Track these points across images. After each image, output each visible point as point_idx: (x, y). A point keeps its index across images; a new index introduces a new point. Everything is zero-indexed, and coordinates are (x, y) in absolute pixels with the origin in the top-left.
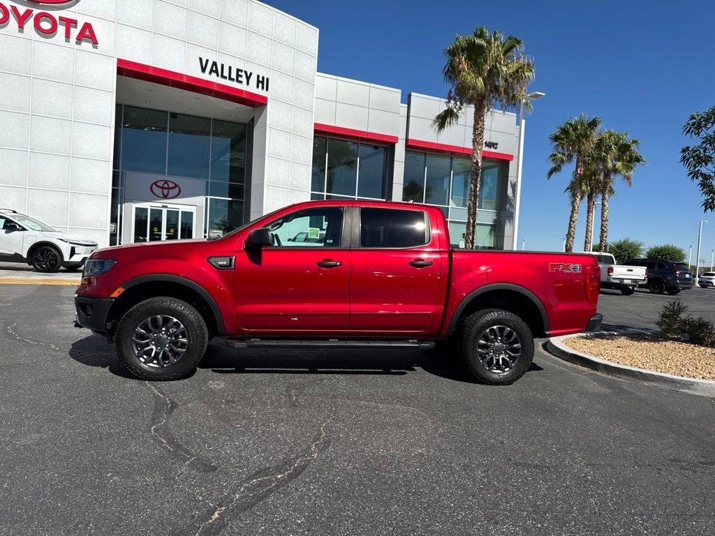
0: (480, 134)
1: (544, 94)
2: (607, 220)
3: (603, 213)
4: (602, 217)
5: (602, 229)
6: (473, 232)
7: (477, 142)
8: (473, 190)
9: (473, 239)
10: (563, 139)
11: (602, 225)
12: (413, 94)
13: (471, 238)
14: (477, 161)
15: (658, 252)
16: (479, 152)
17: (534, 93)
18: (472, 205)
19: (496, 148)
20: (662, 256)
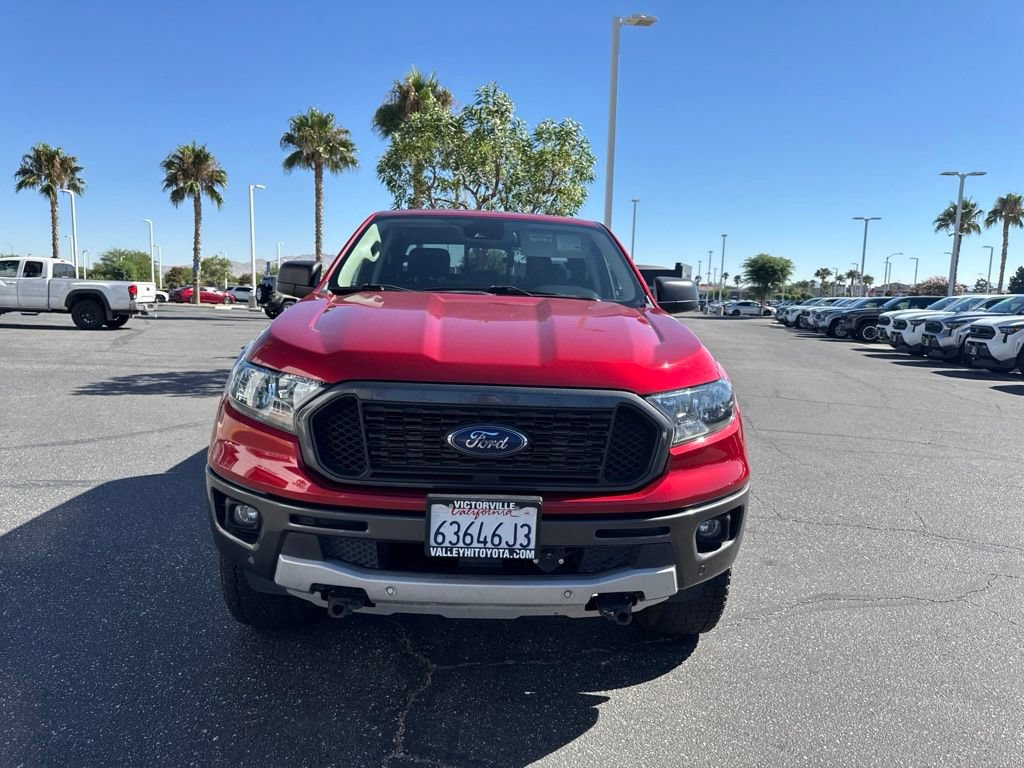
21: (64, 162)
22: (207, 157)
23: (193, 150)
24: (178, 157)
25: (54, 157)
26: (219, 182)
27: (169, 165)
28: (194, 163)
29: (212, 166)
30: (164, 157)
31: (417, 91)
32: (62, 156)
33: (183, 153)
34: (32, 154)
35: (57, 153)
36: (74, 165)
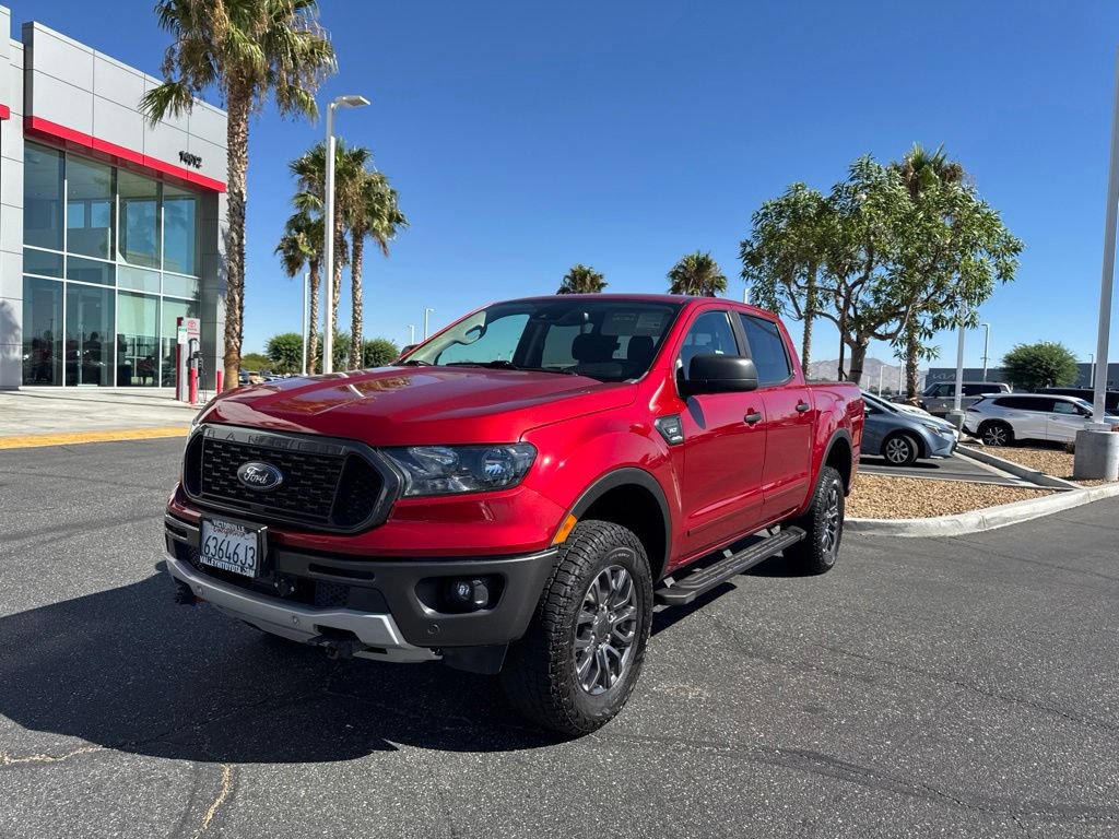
0: (241, 144)
1: (368, 103)
2: (360, 304)
3: (354, 294)
4: (354, 298)
5: (354, 317)
6: (241, 318)
7: (239, 158)
8: (236, 242)
9: (241, 329)
10: (313, 172)
11: (355, 311)
12: (36, 24)
13: (238, 328)
14: (240, 192)
15: (369, 349)
16: (242, 175)
17: (354, 97)
18: (236, 269)
19: (198, 167)
20: (374, 354)
21: (594, 279)
22: (709, 264)
23: (698, 258)
24: (683, 267)
25: (585, 277)
26: (720, 288)
27: (674, 275)
28: (696, 271)
29: (714, 272)
30: (671, 268)
31: (916, 170)
32: (592, 274)
33: (687, 263)
34: (569, 274)
35: (589, 272)
36: (601, 281)
